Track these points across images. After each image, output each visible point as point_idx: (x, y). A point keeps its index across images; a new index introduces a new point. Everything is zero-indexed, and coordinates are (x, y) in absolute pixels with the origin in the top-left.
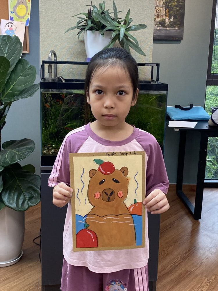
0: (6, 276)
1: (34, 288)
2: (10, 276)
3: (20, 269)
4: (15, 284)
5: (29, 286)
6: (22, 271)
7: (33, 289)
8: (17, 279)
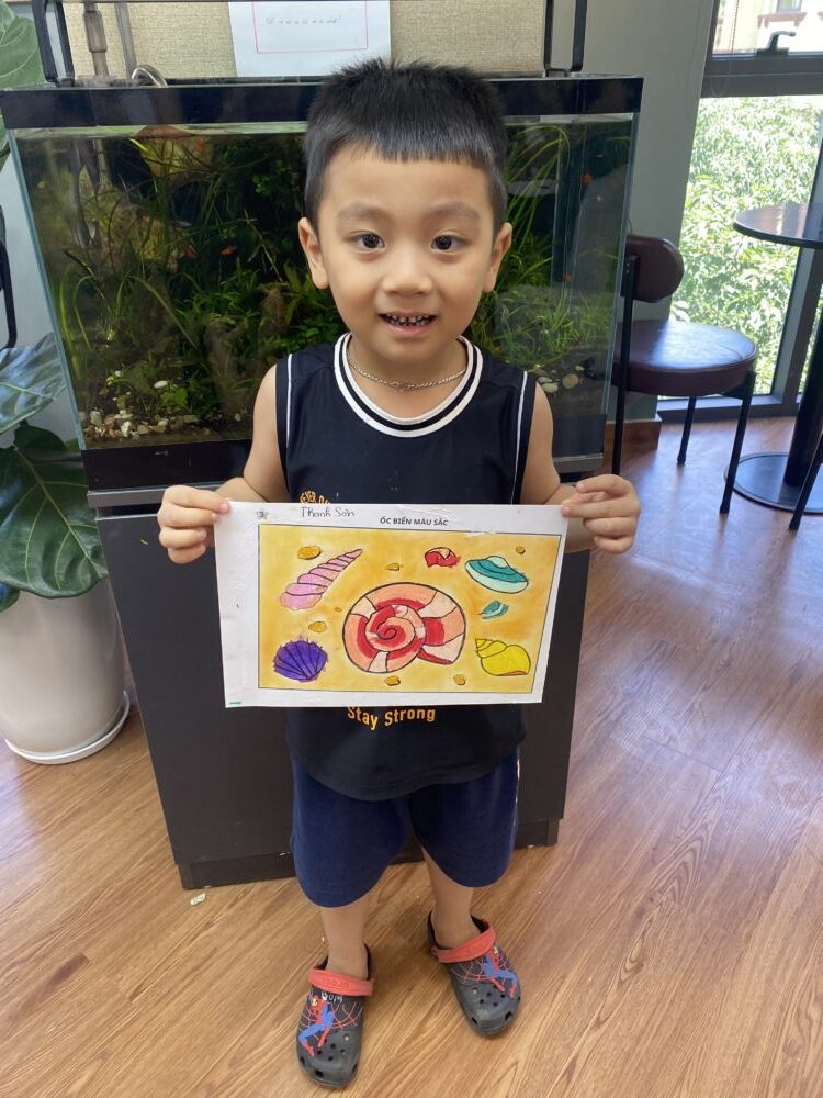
0: (71, 800)
1: (161, 850)
2: (84, 802)
3: (120, 766)
4: (100, 836)
5: (147, 839)
6: (124, 777)
7: (158, 852)
8: (109, 811)
